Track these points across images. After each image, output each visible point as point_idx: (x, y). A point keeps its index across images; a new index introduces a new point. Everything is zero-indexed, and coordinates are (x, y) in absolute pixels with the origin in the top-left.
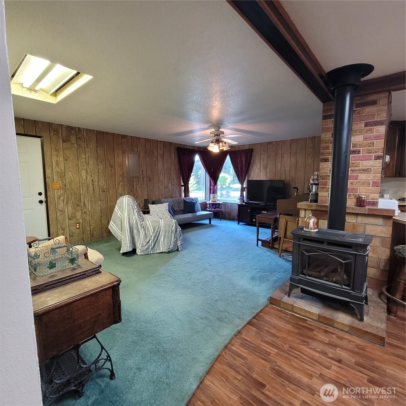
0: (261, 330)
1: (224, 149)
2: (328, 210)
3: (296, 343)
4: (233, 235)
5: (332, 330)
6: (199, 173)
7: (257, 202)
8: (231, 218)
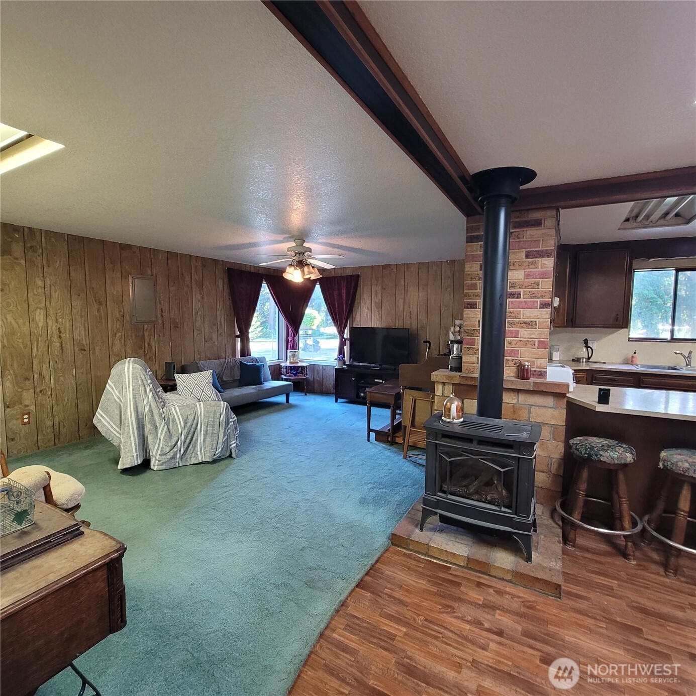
0: (379, 596)
1: (310, 277)
2: (477, 384)
3: (434, 611)
4: (328, 422)
5: (488, 580)
6: (266, 307)
7: (366, 364)
8: (324, 390)
